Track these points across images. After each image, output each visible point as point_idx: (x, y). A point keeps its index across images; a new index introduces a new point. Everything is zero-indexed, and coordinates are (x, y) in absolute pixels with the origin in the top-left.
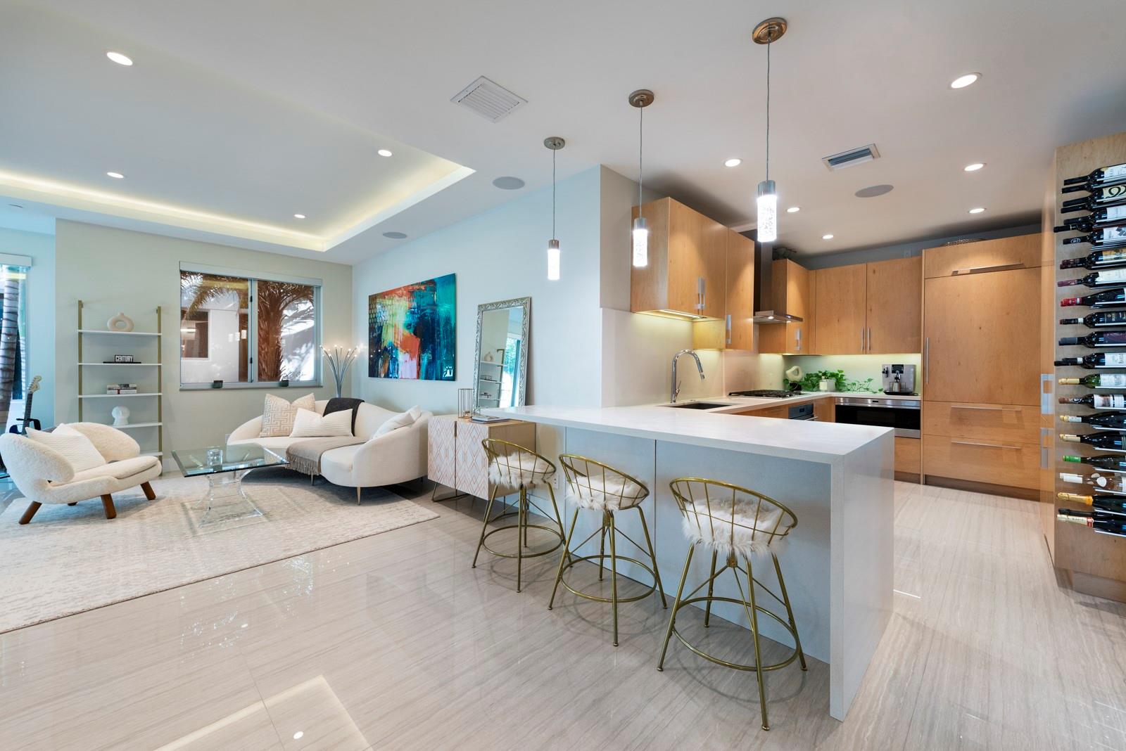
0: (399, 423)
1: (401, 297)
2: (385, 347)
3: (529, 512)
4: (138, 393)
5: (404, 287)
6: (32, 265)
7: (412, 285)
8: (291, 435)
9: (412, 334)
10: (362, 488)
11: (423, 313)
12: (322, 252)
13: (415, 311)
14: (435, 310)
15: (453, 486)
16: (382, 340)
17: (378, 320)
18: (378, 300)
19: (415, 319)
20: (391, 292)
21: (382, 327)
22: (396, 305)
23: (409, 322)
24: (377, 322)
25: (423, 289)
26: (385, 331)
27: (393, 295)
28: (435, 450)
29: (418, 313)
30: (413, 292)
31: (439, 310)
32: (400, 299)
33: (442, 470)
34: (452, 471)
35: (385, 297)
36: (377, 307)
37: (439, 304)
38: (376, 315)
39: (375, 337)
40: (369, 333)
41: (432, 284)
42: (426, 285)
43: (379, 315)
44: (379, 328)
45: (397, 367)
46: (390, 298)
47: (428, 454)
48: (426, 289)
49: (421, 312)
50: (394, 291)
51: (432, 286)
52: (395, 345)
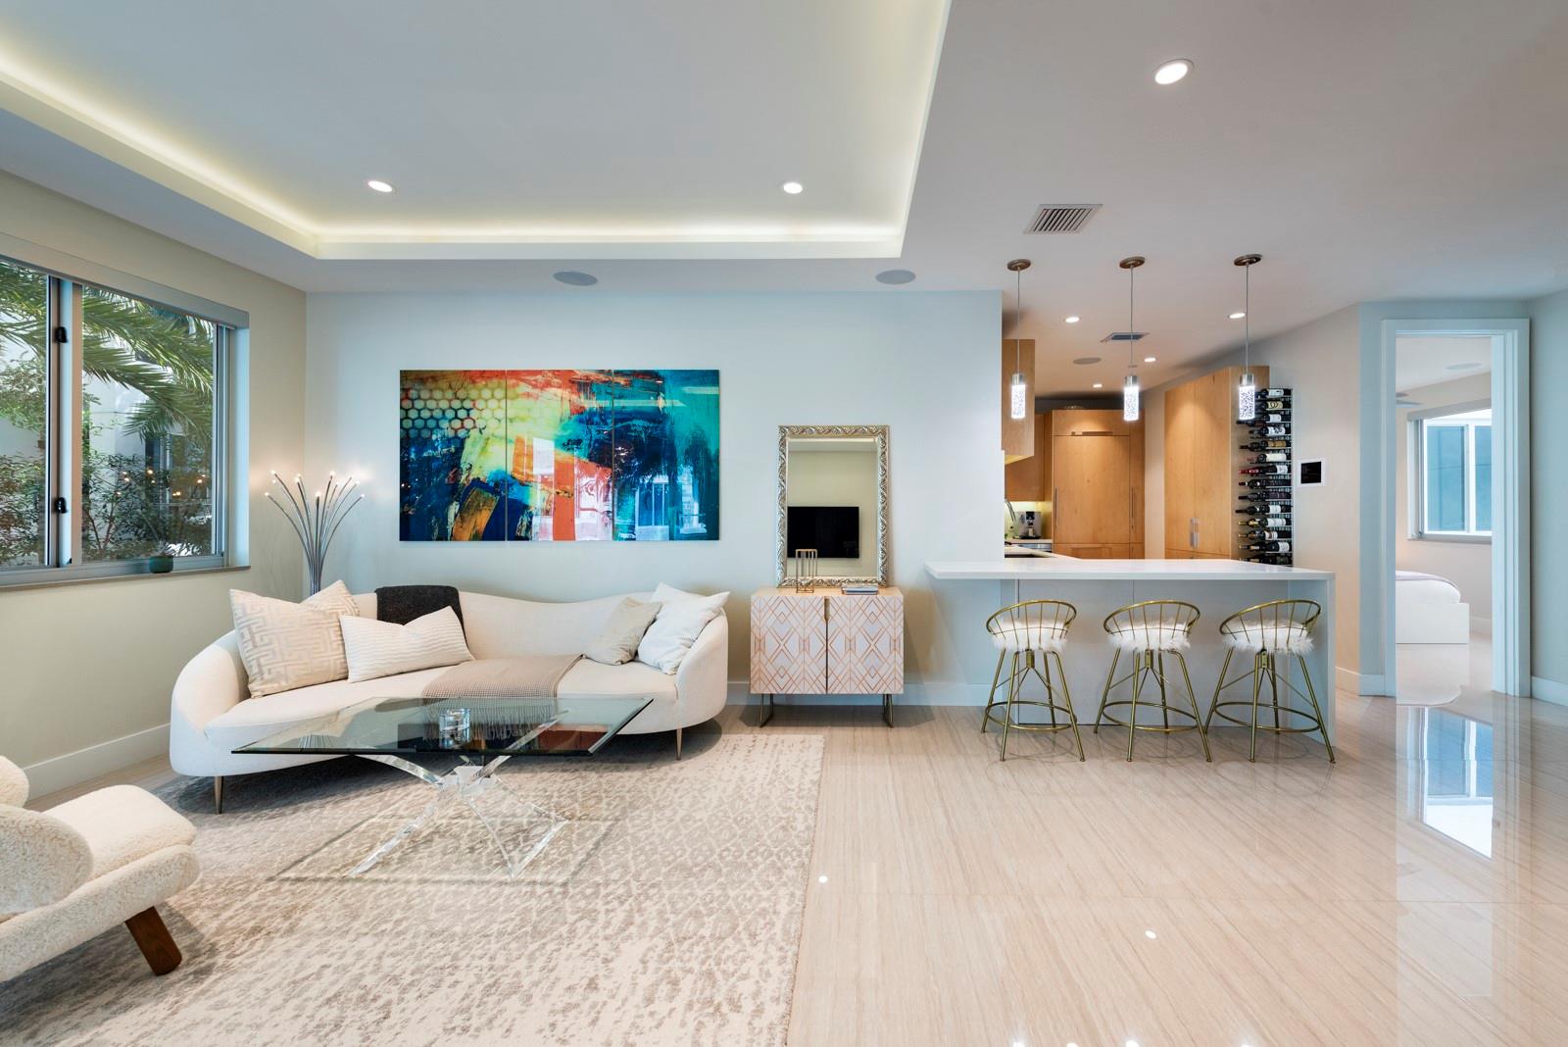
1: (542, 389)
2: (476, 480)
5: (552, 371)
7: (584, 371)
8: (351, 677)
9: (584, 459)
10: (684, 730)
11: (620, 425)
12: (313, 259)
13: (596, 419)
14: (660, 422)
15: (819, 690)
16: (464, 466)
17: (444, 424)
18: (443, 384)
19: (594, 433)
20: (500, 375)
21: (462, 441)
22: (522, 402)
23: (573, 438)
24: (438, 427)
25: (622, 383)
26: (478, 448)
27: (511, 382)
28: (771, 645)
29: (606, 424)
30: (586, 384)
31: (673, 424)
32: (536, 391)
33: (791, 672)
34: (817, 669)
35: (474, 382)
36: (438, 401)
37: (673, 414)
38: (437, 414)
39: (430, 459)
40: (402, 448)
41: (652, 377)
42: (632, 378)
43: (450, 414)
44: (448, 441)
45: (525, 519)
46: (499, 387)
47: (752, 654)
48: (630, 384)
49: (616, 422)
50: (515, 374)
51: (651, 380)
52: (516, 475)
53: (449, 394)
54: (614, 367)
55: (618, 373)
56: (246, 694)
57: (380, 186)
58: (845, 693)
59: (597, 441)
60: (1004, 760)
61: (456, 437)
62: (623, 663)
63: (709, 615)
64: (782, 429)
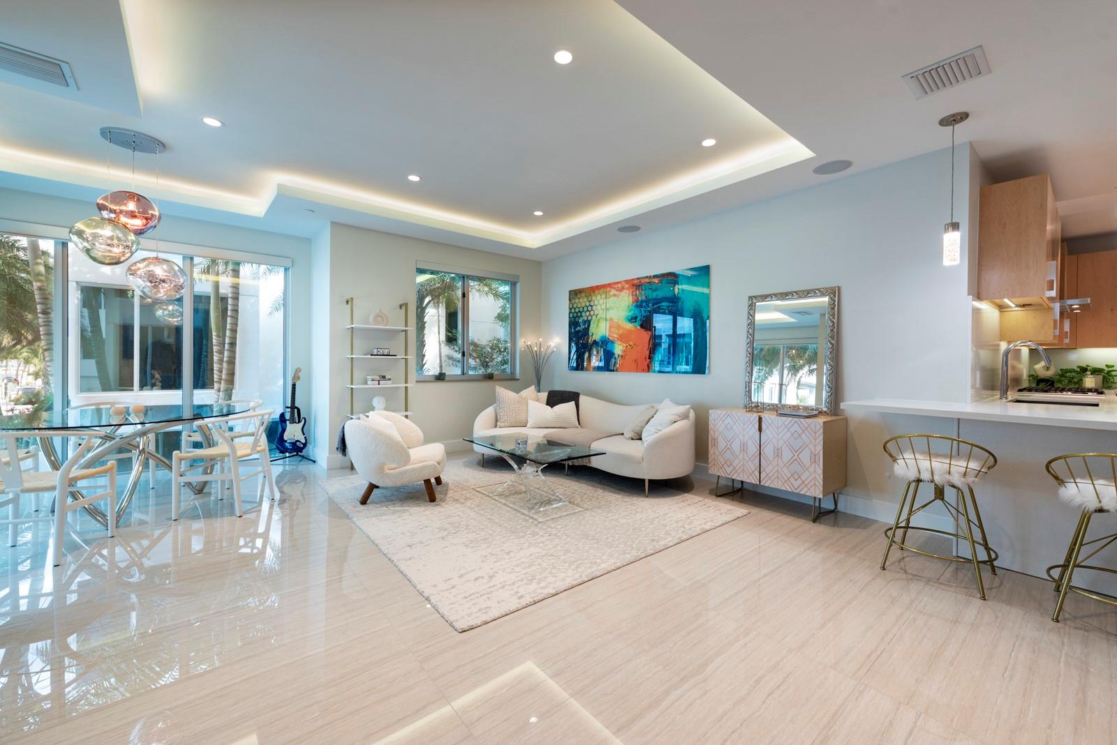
0: (680, 416)
1: (621, 291)
2: (595, 341)
3: (838, 511)
4: (392, 384)
5: (625, 281)
6: (292, 265)
7: (638, 279)
8: (528, 426)
9: (639, 327)
10: (650, 481)
11: (655, 306)
12: (532, 249)
13: (644, 304)
14: (676, 302)
15: (756, 482)
16: (590, 334)
17: (583, 314)
18: (583, 295)
19: (643, 312)
20: (604, 286)
21: (590, 322)
22: (612, 299)
23: (634, 316)
24: (581, 316)
25: (657, 281)
26: (595, 325)
27: (608, 289)
28: (722, 444)
29: (649, 306)
30: (639, 285)
31: (682, 302)
32: (618, 293)
33: (734, 464)
34: (753, 466)
35: (594, 292)
36: (582, 302)
37: (682, 296)
38: (581, 310)
39: (580, 331)
40: (570, 327)
41: (672, 276)
42: (661, 278)
43: (585, 309)
44: (585, 322)
45: (613, 360)
46: (603, 292)
47: (710, 448)
48: (661, 282)
49: (653, 305)
50: (609, 285)
51: (672, 278)
52: (610, 338)
53: (585, 300)
54: (653, 274)
55: (655, 277)
56: (496, 426)
57: (538, 213)
58: (774, 487)
59: (644, 317)
60: (884, 569)
61: (588, 320)
62: (632, 439)
63: (674, 418)
64: (750, 298)
